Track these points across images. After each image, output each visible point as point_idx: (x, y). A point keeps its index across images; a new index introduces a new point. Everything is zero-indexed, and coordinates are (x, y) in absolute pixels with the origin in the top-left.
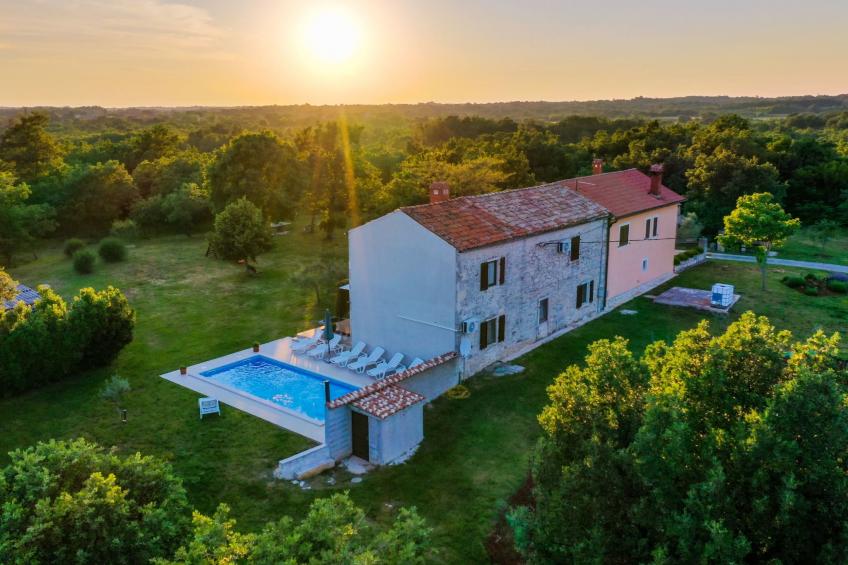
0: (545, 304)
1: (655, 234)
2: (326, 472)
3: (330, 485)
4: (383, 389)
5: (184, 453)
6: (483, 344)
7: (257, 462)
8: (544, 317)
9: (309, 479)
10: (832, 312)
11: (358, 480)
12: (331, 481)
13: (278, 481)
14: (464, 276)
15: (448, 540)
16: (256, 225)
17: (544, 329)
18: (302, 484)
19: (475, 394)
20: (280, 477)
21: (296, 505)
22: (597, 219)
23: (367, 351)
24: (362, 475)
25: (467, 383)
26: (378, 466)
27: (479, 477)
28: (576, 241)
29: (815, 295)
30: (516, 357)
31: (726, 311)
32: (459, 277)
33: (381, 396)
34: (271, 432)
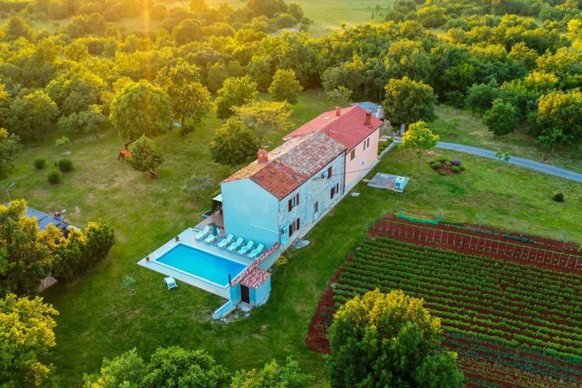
0: (316, 205)
1: (368, 146)
2: (233, 312)
3: (236, 319)
4: (252, 272)
5: (171, 311)
6: (291, 234)
7: (203, 312)
8: (316, 210)
9: (227, 317)
10: (451, 188)
11: (248, 315)
12: (236, 316)
13: (215, 320)
14: (282, 209)
15: (291, 341)
16: (152, 152)
17: (316, 215)
18: (225, 320)
19: (290, 260)
20: (216, 318)
21: (226, 332)
22: (340, 154)
23: (234, 240)
24: (249, 312)
25: (284, 254)
26: (255, 306)
27: (298, 309)
28: (330, 170)
29: (444, 175)
30: (305, 234)
31: (402, 191)
32: (279, 211)
33: (253, 276)
34: (204, 295)
